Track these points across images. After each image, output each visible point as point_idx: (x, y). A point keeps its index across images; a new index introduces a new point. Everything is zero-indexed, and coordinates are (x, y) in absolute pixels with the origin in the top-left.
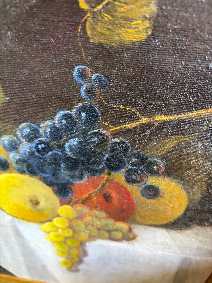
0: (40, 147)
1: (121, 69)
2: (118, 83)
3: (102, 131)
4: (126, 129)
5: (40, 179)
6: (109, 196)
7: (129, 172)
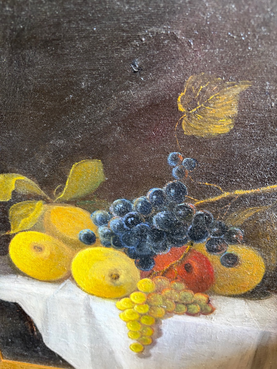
0: (129, 220)
1: (208, 154)
2: (205, 165)
3: (188, 204)
4: (210, 202)
5: (125, 252)
6: (190, 267)
7: (211, 242)
